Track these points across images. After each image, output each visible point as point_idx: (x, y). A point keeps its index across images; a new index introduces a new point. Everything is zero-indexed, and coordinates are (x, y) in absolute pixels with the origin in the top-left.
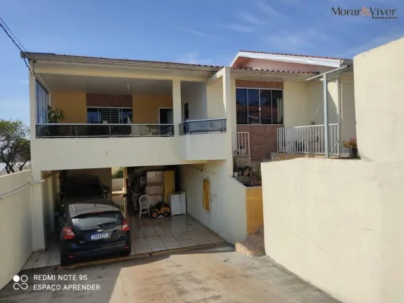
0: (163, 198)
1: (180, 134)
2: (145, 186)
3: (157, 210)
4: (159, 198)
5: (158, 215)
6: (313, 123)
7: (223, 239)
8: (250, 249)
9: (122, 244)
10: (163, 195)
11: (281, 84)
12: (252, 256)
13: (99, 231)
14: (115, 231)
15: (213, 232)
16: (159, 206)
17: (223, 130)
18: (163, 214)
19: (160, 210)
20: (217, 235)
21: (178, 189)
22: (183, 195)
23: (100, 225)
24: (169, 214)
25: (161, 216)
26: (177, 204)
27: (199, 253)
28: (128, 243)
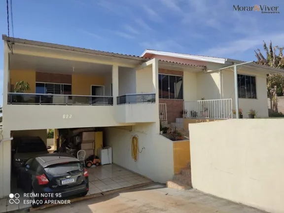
0: (94, 152)
1: (118, 104)
2: (80, 143)
3: (91, 161)
4: (91, 153)
5: (92, 165)
6: (203, 99)
7: (150, 180)
8: (180, 185)
9: (83, 187)
10: (94, 150)
11: (182, 73)
12: (184, 190)
13: (68, 177)
14: (79, 177)
15: (140, 176)
16: (91, 158)
17: (153, 101)
18: (95, 164)
19: (92, 161)
20: (144, 177)
21: (105, 145)
22: (110, 149)
23: (68, 173)
24: (100, 164)
25: (94, 166)
26: (105, 157)
27: (139, 190)
28: (87, 186)
